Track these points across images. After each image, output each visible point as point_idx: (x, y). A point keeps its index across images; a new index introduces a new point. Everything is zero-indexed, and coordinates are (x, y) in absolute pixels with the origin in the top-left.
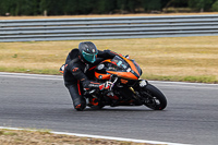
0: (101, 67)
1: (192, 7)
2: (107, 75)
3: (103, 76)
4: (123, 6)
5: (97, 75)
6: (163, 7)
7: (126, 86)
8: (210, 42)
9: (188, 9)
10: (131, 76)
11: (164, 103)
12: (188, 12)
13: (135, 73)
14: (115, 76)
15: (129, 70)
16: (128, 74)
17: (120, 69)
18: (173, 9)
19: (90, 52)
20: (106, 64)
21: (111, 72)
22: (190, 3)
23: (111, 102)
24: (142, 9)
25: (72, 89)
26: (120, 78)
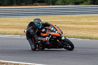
0: (44, 30)
1: (47, 3)
2: (46, 34)
3: (44, 35)
4: (15, 2)
5: (42, 34)
6: (33, 3)
7: (55, 39)
8: (54, 19)
9: (45, 4)
10: (58, 35)
11: (73, 47)
12: (45, 5)
13: (59, 33)
14: (50, 35)
15: (57, 32)
16: (56, 33)
17: (53, 31)
18: (38, 4)
19: (39, 23)
20: (46, 29)
21: (48, 33)
22: (45, 1)
23: (48, 47)
24: (24, 4)
25: (30, 40)
26: (52, 36)
